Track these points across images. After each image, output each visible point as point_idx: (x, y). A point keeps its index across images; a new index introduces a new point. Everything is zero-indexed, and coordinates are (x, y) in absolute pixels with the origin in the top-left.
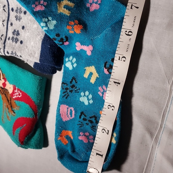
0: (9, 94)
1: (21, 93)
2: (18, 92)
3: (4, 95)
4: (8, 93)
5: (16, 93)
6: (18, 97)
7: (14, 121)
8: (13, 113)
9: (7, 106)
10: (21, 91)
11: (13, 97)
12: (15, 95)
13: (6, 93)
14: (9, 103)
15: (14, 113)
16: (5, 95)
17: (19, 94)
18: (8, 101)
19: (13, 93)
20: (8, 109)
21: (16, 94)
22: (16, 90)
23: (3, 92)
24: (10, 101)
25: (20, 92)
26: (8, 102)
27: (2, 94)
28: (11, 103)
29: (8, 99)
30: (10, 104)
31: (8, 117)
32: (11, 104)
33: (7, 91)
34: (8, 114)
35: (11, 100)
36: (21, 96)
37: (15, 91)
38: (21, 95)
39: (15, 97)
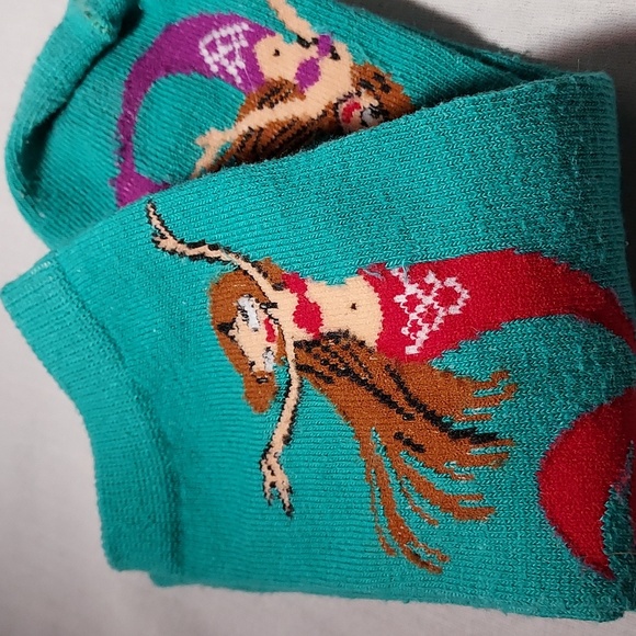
0: (370, 351)
1: (451, 282)
2: (428, 289)
3: (345, 379)
4: (356, 349)
5: (413, 302)
6: (448, 318)
7: (529, 488)
8: (477, 450)
9: (399, 436)
10: (443, 270)
11: (411, 350)
12: (415, 328)
13: (349, 359)
14: (400, 411)
15: (489, 438)
16: (348, 372)
17: (447, 297)
18: (386, 399)
19: (393, 317)
20: (419, 449)
21: (420, 309)
22: (402, 290)
23: (326, 362)
24: (400, 398)
25: (441, 277)
26: (392, 405)
27: (329, 380)
28: (413, 402)
29: (377, 393)
30: (410, 410)
31: (448, 504)
32: (421, 407)
33: (344, 342)
34: (438, 482)
35: (401, 386)
36: (465, 295)
37: (400, 299)
38: (458, 288)
39: (422, 336)
